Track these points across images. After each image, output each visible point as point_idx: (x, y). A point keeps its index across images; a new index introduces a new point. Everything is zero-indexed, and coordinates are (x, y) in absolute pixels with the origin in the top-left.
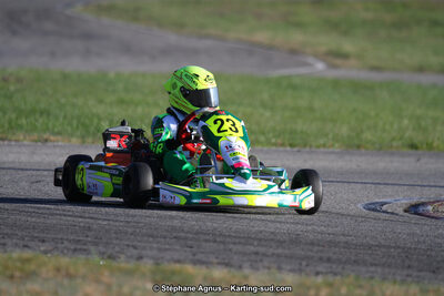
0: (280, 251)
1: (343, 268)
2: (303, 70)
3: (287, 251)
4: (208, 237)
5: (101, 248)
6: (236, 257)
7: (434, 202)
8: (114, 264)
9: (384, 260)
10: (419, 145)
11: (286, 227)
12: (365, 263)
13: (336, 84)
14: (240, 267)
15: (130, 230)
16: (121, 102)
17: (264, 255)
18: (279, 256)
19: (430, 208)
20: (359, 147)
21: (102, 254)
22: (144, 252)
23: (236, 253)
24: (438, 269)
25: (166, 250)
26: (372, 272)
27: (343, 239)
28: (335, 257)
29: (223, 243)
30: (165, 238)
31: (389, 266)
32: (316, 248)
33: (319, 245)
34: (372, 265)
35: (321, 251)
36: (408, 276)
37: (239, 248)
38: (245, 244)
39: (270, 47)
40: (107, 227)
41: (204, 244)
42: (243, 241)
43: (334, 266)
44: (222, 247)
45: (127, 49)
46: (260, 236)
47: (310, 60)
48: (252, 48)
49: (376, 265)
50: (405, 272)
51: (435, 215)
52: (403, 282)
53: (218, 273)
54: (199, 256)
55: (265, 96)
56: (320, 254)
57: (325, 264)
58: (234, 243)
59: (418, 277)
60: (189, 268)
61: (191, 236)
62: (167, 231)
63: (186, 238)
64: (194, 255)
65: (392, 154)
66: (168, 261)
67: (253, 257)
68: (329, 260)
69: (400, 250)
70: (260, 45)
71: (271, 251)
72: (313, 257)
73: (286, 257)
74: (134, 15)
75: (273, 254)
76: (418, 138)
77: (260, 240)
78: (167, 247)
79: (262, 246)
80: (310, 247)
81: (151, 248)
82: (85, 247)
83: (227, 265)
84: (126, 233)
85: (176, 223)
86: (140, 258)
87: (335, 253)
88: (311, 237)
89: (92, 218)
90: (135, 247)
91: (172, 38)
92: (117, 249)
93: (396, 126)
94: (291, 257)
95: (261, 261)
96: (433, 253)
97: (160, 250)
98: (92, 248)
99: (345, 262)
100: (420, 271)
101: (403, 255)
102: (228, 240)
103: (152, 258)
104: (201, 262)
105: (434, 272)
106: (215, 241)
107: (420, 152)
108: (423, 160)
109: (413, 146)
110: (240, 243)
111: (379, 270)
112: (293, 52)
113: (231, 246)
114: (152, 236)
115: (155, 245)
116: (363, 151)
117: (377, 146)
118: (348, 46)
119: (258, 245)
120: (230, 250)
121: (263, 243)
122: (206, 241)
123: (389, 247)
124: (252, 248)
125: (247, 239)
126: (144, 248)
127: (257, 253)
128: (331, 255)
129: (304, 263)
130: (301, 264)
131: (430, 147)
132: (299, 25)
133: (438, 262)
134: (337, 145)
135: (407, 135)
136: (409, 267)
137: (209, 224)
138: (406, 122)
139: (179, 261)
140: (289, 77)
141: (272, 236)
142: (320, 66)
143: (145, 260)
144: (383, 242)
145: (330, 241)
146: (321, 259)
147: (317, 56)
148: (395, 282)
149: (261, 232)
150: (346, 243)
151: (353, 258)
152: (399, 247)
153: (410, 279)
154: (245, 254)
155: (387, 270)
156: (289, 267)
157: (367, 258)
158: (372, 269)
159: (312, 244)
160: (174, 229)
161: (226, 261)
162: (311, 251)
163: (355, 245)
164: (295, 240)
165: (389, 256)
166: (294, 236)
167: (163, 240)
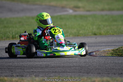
0: (41, 70)
1: (59, 74)
2: (65, 13)
3: (43, 70)
4: (19, 68)
7: (96, 51)
10: (97, 34)
13: (75, 17)
14: (26, 76)
16: (5, 27)
17: (35, 72)
18: (39, 72)
19: (94, 53)
20: (78, 36)
23: (26, 72)
24: (90, 72)
26: (68, 75)
28: (58, 71)
29: (23, 69)
31: (74, 72)
33: (54, 68)
34: (69, 72)
35: (54, 69)
37: (28, 70)
38: (30, 69)
41: (17, 70)
42: (30, 68)
43: (56, 74)
44: (22, 70)
45: (10, 10)
47: (68, 9)
48: (50, 7)
49: (70, 72)
50: (79, 74)
51: (96, 55)
56: (53, 70)
57: (54, 74)
58: (27, 69)
59: (82, 75)
61: (14, 68)
62: (6, 67)
63: (12, 69)
64: (12, 74)
65: (88, 37)
66: (3, 76)
68: (55, 72)
72: (51, 71)
73: (42, 72)
75: (38, 71)
77: (36, 67)
78: (5, 72)
85: (11, 64)
87: (58, 70)
88: (53, 65)
91: (25, 6)
93: (91, 28)
94: (44, 72)
95: (33, 74)
96: (90, 67)
97: (1, 73)
99: (60, 72)
100: (83, 73)
101: (80, 69)
102: (25, 68)
105: (88, 73)
107: (97, 36)
108: (98, 38)
109: (95, 34)
111: (71, 74)
112: (63, 7)
114: (1, 69)
116: (79, 37)
117: (84, 35)
118: (80, 4)
119: (35, 69)
120: (25, 71)
122: (18, 69)
123: (77, 66)
124: (32, 70)
127: (33, 72)
128: (57, 70)
129: (47, 74)
130: (46, 74)
131: (100, 34)
133: (90, 70)
134: (71, 36)
135: (94, 31)
136: (80, 72)
137: (21, 63)
141: (40, 66)
142: (71, 11)
145: (58, 66)
146: (53, 72)
147: (71, 8)
149: (37, 65)
150: (63, 66)
151: (63, 71)
152: (79, 66)
155: (73, 74)
157: (68, 70)
158: (68, 74)
159: (52, 67)
160: (9, 66)
161: (22, 75)
162: (51, 69)
163: (66, 67)
164: (47, 67)
165: (75, 69)
166: (47, 65)
167: (4, 70)
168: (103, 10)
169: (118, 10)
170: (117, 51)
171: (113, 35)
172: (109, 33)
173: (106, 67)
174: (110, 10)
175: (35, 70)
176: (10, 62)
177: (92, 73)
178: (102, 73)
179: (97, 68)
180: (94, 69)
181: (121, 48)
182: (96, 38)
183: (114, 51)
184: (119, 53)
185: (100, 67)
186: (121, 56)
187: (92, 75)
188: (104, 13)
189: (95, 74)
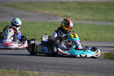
0: (52, 67)
1: (68, 71)
2: (58, 21)
4: (33, 64)
5: (6, 67)
6: (40, 69)
8: (9, 71)
9: (79, 69)
10: (87, 39)
11: (53, 61)
12: (74, 70)
14: (42, 71)
15: (13, 62)
17: (48, 68)
18: (51, 68)
21: (6, 69)
22: (17, 68)
23: (41, 68)
24: (92, 71)
25: (23, 67)
26: (76, 72)
27: (68, 64)
28: (66, 68)
29: (37, 65)
30: (22, 64)
31: (80, 70)
32: (61, 66)
33: (62, 65)
34: (75, 70)
35: (63, 67)
36: (85, 73)
37: (42, 66)
39: (49, 15)
40: (7, 61)
41: (32, 65)
43: (66, 71)
44: (37, 66)
46: (47, 63)
47: (59, 18)
48: (44, 15)
49: (76, 70)
50: (84, 72)
52: (83, 74)
53: (36, 73)
54: (31, 69)
55: (48, 27)
59: (87, 73)
60: (29, 72)
62: (23, 62)
63: (28, 64)
65: (81, 42)
66: (23, 70)
67: (45, 69)
68: (64, 69)
69: (82, 66)
70: (46, 14)
71: (50, 67)
72: (60, 68)
73: (53, 68)
74: (14, 6)
75: (50, 68)
76: (87, 38)
77: (47, 64)
78: (23, 66)
79: (48, 66)
80: (60, 66)
81: (19, 67)
82: (1, 67)
83: (38, 71)
84: (12, 63)
85: (25, 60)
86: (16, 69)
87: (66, 67)
88: (60, 63)
89: (3, 59)
90: (14, 67)
91: (24, 13)
92: (10, 67)
93: (81, 35)
94: (55, 68)
95: (47, 70)
96: (91, 67)
97: (21, 67)
98: (3, 67)
99: (69, 70)
100: (88, 71)
101: (83, 68)
102: (39, 64)
103: (19, 69)
104: (32, 70)
105: (91, 72)
106: (35, 65)
107: (87, 41)
108: (89, 43)
109: (86, 40)
110: (42, 65)
111: (77, 71)
112: (55, 16)
113: (39, 66)
114: (19, 64)
115: (20, 66)
118: (69, 14)
119: (46, 65)
120: (39, 67)
121: (47, 65)
122: (33, 65)
123: (80, 66)
124: (45, 66)
125: (44, 64)
126: (17, 67)
127: (46, 68)
128: (65, 68)
129: (58, 70)
130: (57, 70)
131: (90, 40)
132: (56, 9)
133: (92, 69)
135: (84, 37)
136: (85, 71)
137: (33, 60)
138: (84, 33)
139: (26, 70)
140: (54, 22)
141: (50, 63)
142: (62, 19)
143: (17, 70)
144: (78, 64)
145: (65, 64)
146: (62, 69)
147: (62, 17)
148: (81, 74)
149: (47, 62)
150: (69, 65)
151: (71, 69)
153: (85, 74)
154: (43, 68)
155: (79, 71)
156: (54, 71)
157: (74, 68)
158: (76, 71)
159: (60, 65)
160: (25, 62)
161: (38, 70)
162: (60, 67)
163: (71, 65)
164: (56, 64)
165: (80, 68)
166: (55, 63)
167: (22, 65)
168: (88, 20)
169: (100, 20)
170: (109, 55)
171: (100, 41)
172: (97, 40)
173: (104, 67)
174: (94, 20)
175: (47, 67)
176: (24, 59)
177: (95, 72)
178: (103, 73)
179: (97, 68)
180: (95, 69)
181: (112, 52)
182: (87, 43)
183: (106, 55)
184: (110, 57)
185: (99, 67)
186: (112, 59)
187: (95, 73)
188: (89, 22)
189: (97, 72)
